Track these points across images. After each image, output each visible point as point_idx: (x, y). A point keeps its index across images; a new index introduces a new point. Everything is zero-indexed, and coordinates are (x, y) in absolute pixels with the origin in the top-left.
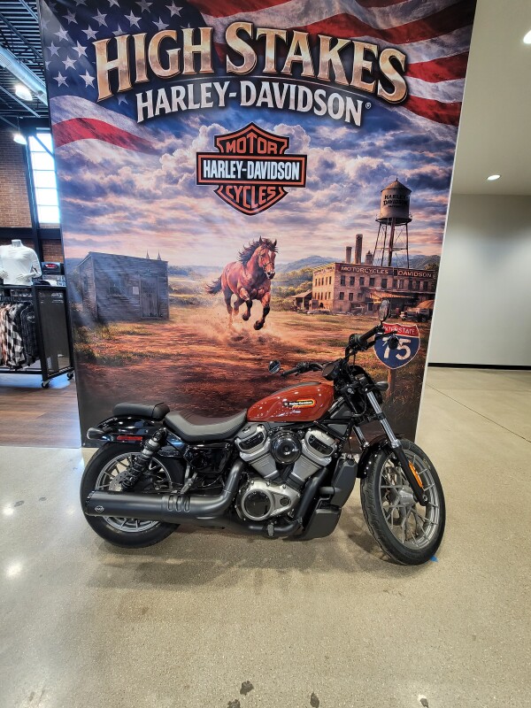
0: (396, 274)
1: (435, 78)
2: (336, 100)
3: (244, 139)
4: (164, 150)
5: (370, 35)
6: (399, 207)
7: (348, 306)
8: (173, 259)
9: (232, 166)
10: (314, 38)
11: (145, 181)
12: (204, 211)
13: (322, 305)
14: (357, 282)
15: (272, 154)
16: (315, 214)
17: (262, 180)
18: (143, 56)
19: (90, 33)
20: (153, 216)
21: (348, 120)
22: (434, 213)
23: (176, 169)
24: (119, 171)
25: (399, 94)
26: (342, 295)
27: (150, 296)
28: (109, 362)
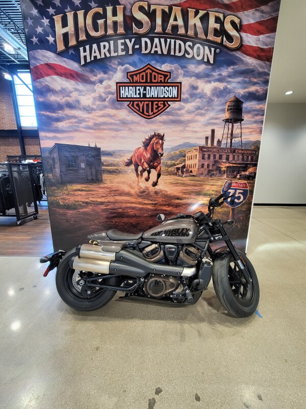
0: (234, 152)
1: (258, 33)
2: (198, 48)
3: (144, 73)
4: (97, 81)
5: (219, 8)
6: (236, 112)
7: (206, 172)
8: (104, 146)
9: (137, 90)
10: (185, 11)
11: (86, 100)
12: (121, 118)
13: (191, 172)
14: (212, 157)
15: (161, 82)
16: (187, 117)
17: (155, 98)
18: (83, 25)
19: (51, 11)
20: (91, 121)
21: (206, 60)
22: (257, 115)
23: (104, 93)
24: (71, 95)
25: (236, 43)
26: (203, 164)
27: (91, 168)
28: (68, 207)
